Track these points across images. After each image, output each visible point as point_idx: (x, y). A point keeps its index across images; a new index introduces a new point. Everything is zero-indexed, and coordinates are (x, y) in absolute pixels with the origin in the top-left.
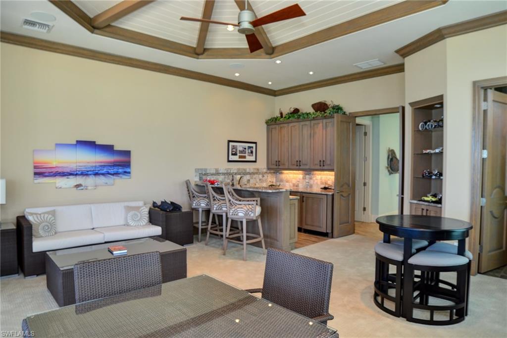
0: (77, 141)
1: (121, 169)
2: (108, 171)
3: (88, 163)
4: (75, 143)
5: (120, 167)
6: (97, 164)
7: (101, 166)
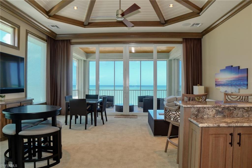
0: (226, 67)
1: (242, 82)
2: (236, 84)
3: (229, 78)
4: (225, 68)
5: (242, 81)
6: (232, 79)
7: (234, 80)
